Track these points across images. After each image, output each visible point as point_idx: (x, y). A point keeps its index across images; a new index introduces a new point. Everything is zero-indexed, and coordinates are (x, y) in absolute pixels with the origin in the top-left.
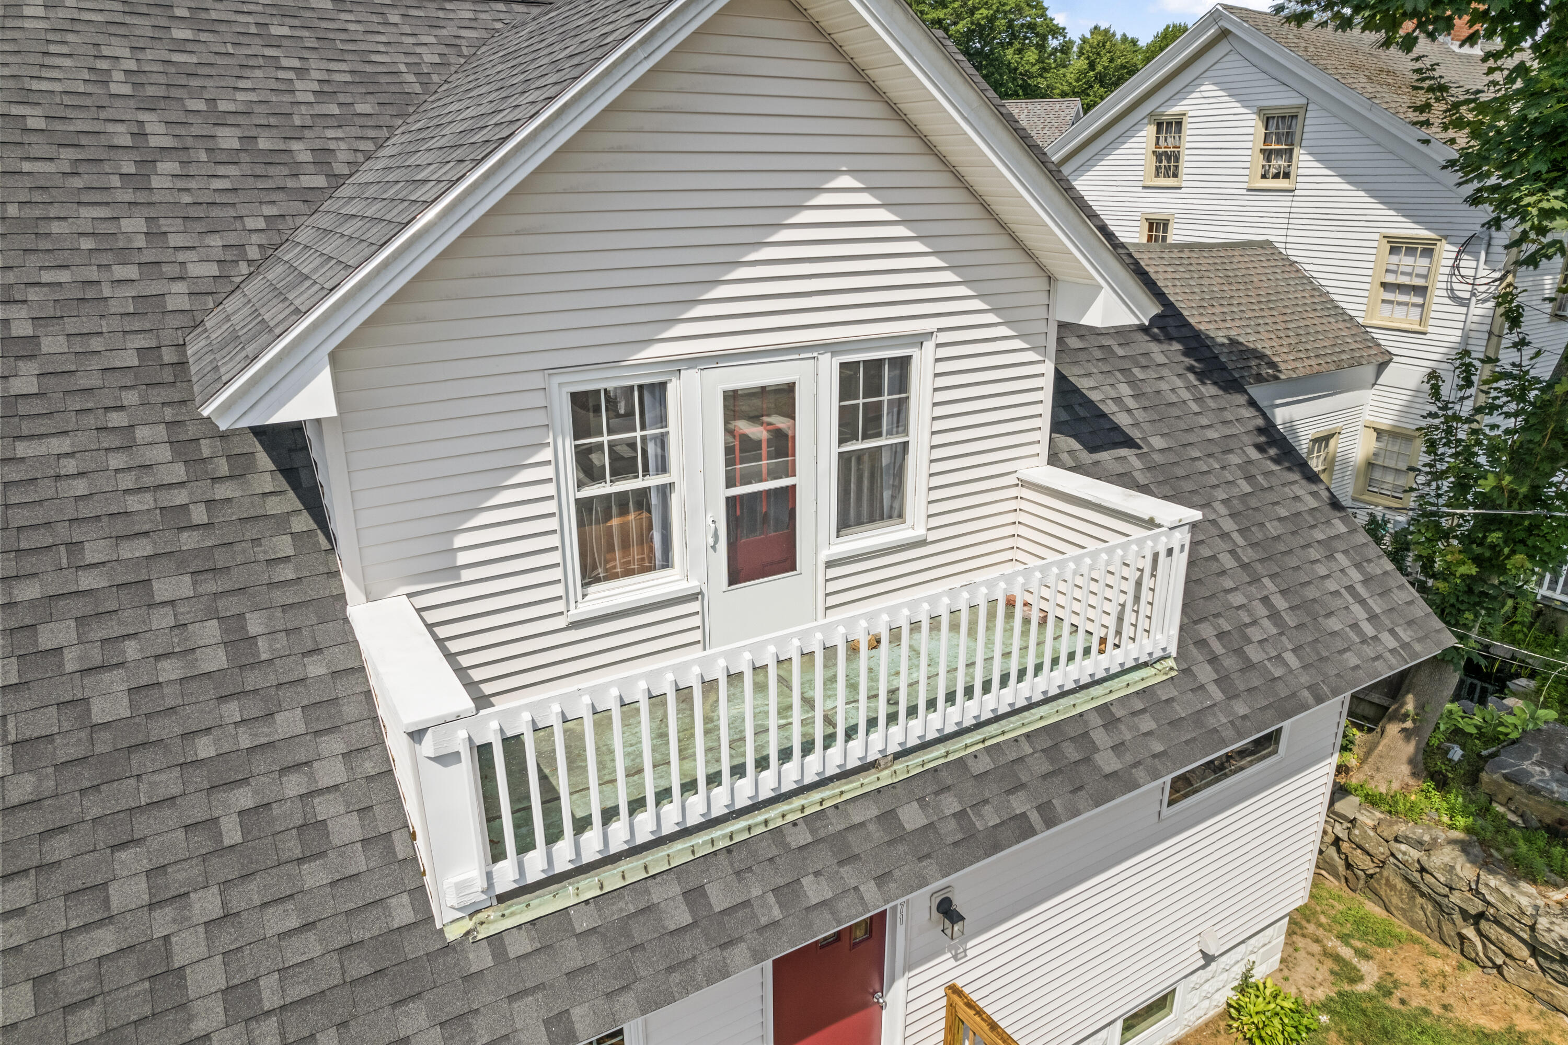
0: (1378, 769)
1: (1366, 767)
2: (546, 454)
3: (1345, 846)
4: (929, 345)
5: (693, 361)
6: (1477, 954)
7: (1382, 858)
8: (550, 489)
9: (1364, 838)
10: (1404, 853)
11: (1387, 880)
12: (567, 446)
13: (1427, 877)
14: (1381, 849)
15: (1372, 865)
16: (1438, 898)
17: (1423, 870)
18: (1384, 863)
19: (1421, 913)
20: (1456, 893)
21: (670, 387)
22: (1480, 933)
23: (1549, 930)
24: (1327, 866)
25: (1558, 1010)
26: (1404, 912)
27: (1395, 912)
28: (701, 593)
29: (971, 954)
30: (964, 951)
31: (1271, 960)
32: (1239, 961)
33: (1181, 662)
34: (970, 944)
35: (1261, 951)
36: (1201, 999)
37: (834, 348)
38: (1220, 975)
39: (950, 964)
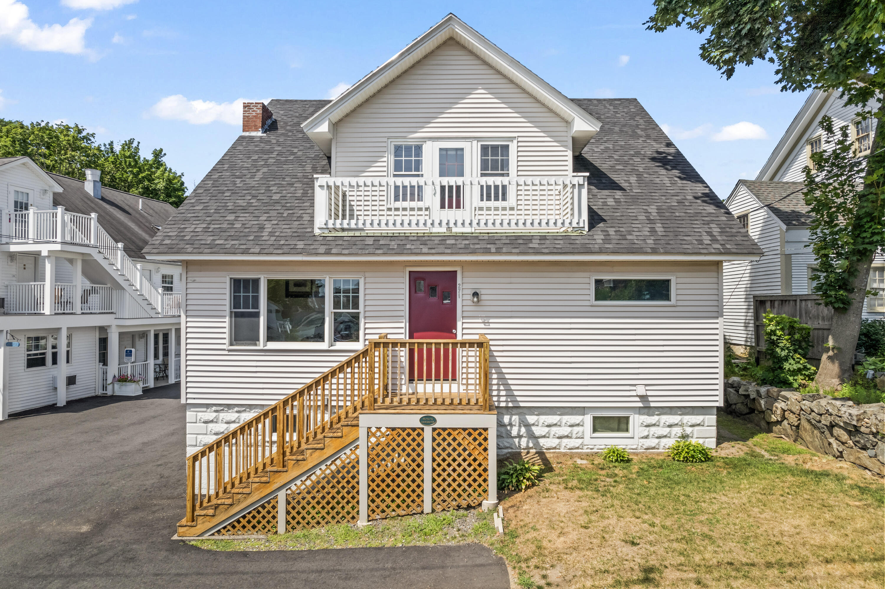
2: (385, 159)
4: (515, 142)
5: (430, 139)
6: (834, 451)
7: (798, 412)
8: (385, 169)
9: (791, 404)
10: (804, 405)
11: (804, 427)
12: (392, 158)
15: (796, 418)
16: (818, 425)
17: (812, 410)
18: (800, 414)
19: (817, 440)
20: (823, 417)
21: (424, 146)
25: (865, 468)
26: (811, 443)
27: (809, 446)
28: (429, 208)
29: (492, 326)
30: (488, 323)
31: (707, 440)
32: (677, 424)
33: (590, 233)
34: (491, 321)
35: (696, 428)
36: (651, 436)
37: (478, 139)
38: (663, 427)
39: (482, 326)
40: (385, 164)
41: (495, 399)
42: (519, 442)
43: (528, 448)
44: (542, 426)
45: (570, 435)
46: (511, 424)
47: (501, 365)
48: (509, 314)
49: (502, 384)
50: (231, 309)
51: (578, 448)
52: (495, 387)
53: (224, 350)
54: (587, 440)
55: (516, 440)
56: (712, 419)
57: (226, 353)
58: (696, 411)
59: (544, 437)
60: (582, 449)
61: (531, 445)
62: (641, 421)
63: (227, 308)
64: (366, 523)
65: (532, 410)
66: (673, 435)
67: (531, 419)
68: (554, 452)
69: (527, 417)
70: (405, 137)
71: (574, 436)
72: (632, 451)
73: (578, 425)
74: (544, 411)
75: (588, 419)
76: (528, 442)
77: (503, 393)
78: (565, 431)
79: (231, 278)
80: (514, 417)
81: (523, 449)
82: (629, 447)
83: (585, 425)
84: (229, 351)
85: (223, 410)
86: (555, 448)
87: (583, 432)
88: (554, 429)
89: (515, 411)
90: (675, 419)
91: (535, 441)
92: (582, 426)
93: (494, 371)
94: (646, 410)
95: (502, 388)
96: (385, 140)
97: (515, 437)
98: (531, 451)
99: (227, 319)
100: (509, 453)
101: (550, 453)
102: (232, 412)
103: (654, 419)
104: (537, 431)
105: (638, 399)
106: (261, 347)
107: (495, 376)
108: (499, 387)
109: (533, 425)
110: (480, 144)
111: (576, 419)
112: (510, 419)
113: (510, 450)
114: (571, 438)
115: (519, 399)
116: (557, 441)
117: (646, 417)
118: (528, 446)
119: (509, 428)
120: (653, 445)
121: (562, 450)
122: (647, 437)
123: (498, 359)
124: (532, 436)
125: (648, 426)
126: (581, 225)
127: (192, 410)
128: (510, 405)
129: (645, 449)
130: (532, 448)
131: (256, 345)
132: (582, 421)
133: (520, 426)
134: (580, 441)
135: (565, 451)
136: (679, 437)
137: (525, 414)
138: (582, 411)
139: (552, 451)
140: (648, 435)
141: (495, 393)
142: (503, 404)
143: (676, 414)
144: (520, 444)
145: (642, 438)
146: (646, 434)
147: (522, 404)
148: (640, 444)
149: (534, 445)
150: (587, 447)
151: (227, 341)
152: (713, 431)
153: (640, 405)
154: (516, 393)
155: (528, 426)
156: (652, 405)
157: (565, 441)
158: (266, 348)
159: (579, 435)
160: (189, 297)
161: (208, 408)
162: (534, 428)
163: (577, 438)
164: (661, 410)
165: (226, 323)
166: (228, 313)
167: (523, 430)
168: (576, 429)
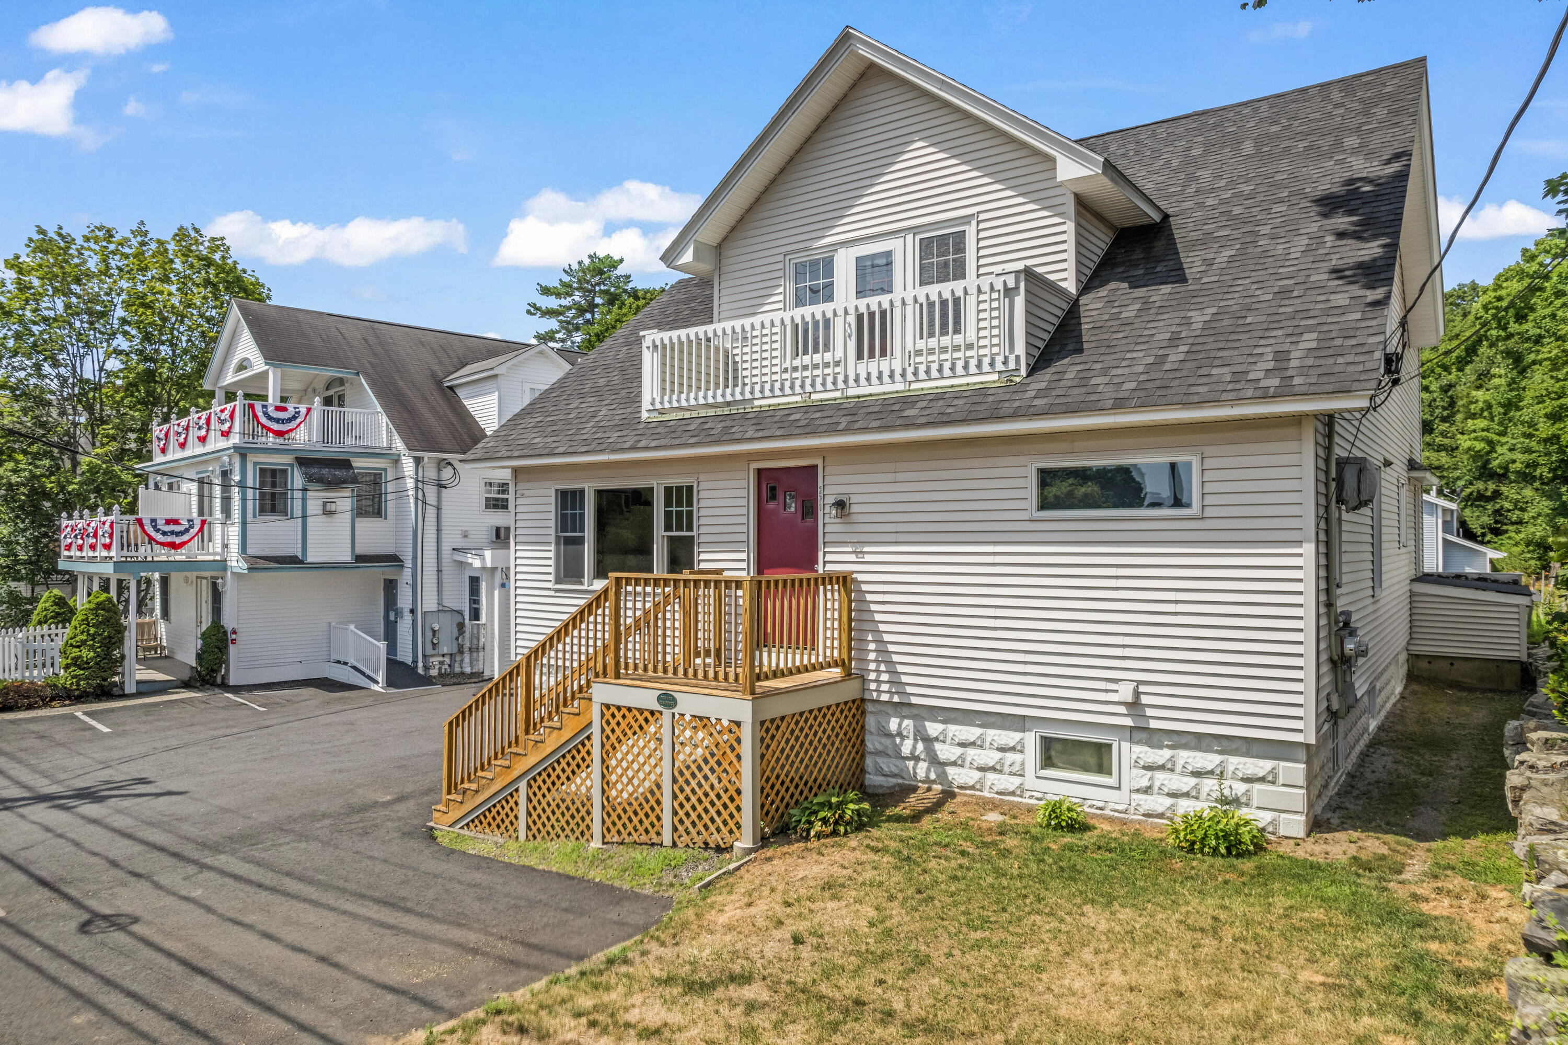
2: (781, 290)
4: (974, 223)
5: (843, 243)
8: (781, 305)
12: (791, 286)
21: (835, 258)
29: (868, 558)
31: (1283, 815)
32: (1211, 772)
33: (1030, 380)
34: (866, 549)
35: (1257, 786)
36: (1156, 788)
37: (914, 230)
38: (1183, 774)
39: (853, 558)
40: (781, 297)
41: (873, 686)
42: (914, 769)
43: (927, 780)
44: (951, 744)
45: (998, 767)
46: (900, 734)
47: (882, 627)
48: (892, 538)
49: (883, 661)
50: (557, 532)
51: (1013, 793)
52: (872, 666)
53: (549, 589)
54: (1030, 781)
55: (911, 764)
56: (1296, 771)
57: (552, 593)
58: (1255, 749)
59: (954, 764)
60: (1021, 796)
61: (933, 776)
62: (1134, 757)
63: (552, 531)
64: (600, 845)
65: (934, 713)
66: (1203, 795)
67: (934, 729)
68: (972, 796)
69: (927, 724)
70: (807, 249)
71: (1007, 769)
72: (1116, 814)
73: (1013, 749)
74: (953, 715)
75: (1031, 740)
76: (928, 770)
77: (885, 677)
78: (990, 757)
79: (557, 490)
80: (906, 722)
81: (923, 782)
82: (1111, 806)
83: (1026, 750)
84: (555, 590)
86: (972, 788)
87: (1023, 764)
88: (971, 752)
89: (906, 711)
90: (1208, 760)
91: (940, 770)
92: (1022, 752)
93: (870, 638)
94: (1143, 735)
95: (883, 667)
96: (781, 258)
97: (907, 758)
98: (935, 786)
99: (553, 547)
100: (899, 785)
101: (965, 795)
103: (1162, 755)
104: (945, 752)
105: (1122, 710)
106: (585, 587)
107: (872, 646)
108: (878, 666)
109: (936, 739)
110: (918, 238)
111: (1010, 737)
112: (900, 725)
113: (900, 781)
114: (1001, 772)
115: (909, 689)
116: (977, 775)
117: (1146, 748)
118: (927, 777)
119: (898, 740)
120: (1160, 810)
121: (986, 794)
122: (1147, 790)
123: (878, 617)
124: (934, 760)
125: (1148, 768)
126: (1012, 365)
128: (896, 699)
129: (1144, 815)
130: (934, 782)
131: (581, 583)
132: (1021, 741)
133: (916, 740)
134: (1017, 781)
135: (992, 795)
136: (1216, 801)
137: (924, 719)
138: (1020, 723)
139: (968, 792)
140: (1150, 787)
141: (872, 676)
142: (885, 697)
143: (1209, 750)
144: (915, 773)
145: (1138, 791)
146: (1145, 783)
147: (914, 700)
148: (1133, 804)
149: (938, 776)
150: (1029, 793)
152: (1298, 797)
153: (1129, 722)
154: (905, 679)
155: (928, 741)
156: (1153, 724)
157: (991, 777)
158: (591, 588)
159: (1016, 768)
160: (519, 517)
162: (938, 746)
163: (1011, 774)
164: (1175, 738)
165: (550, 552)
166: (552, 539)
167: (920, 746)
168: (1010, 757)
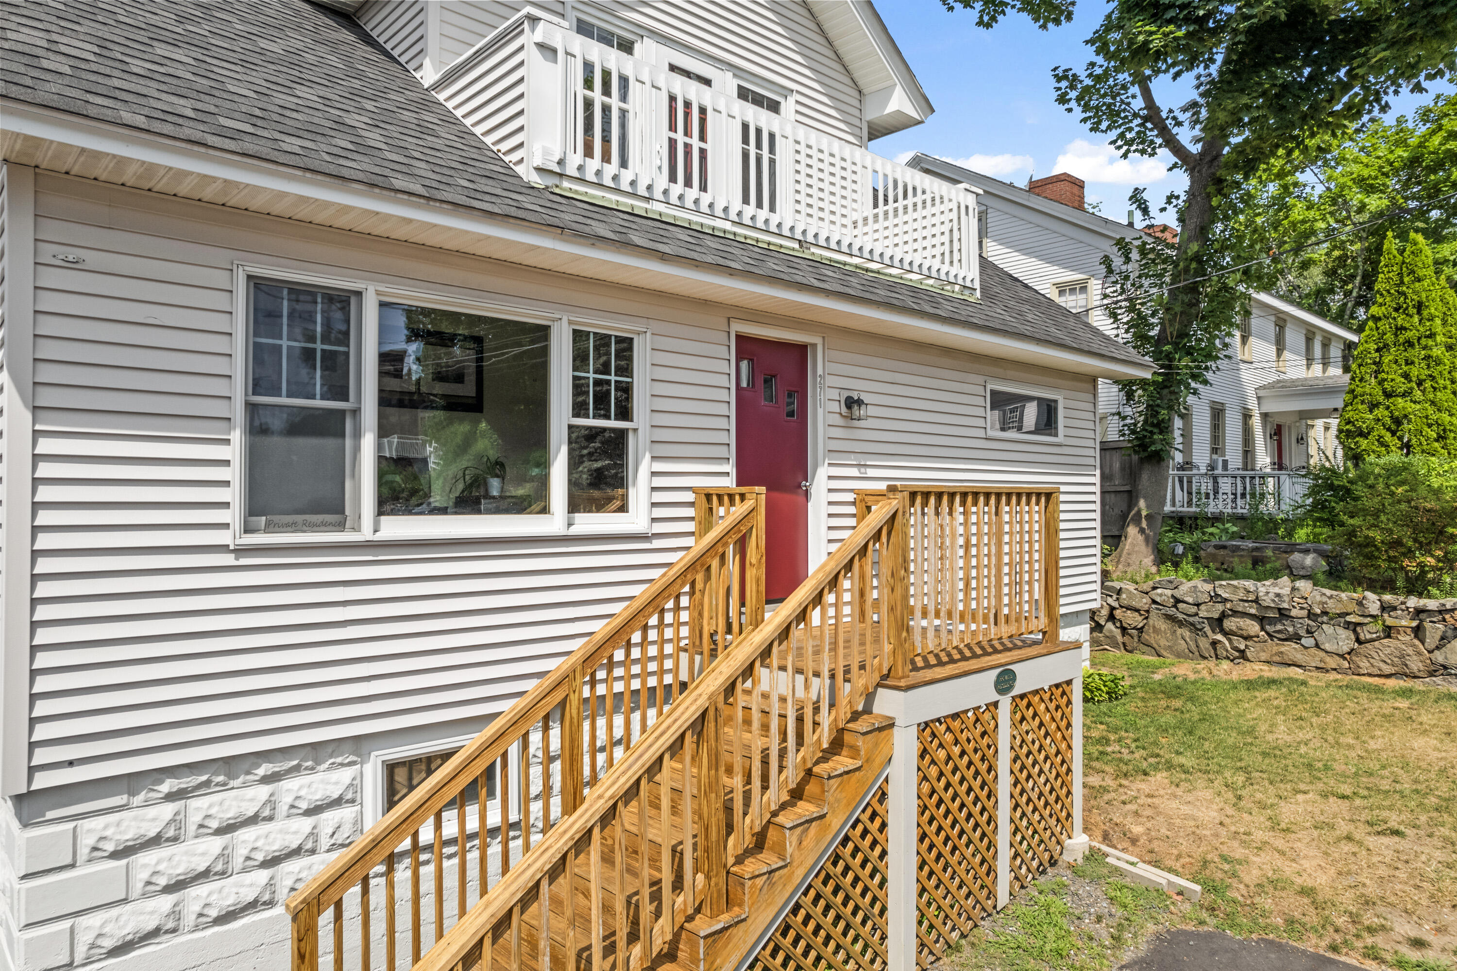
0: (1129, 565)
1: (1120, 566)
3: (1118, 613)
6: (1227, 651)
7: (1146, 607)
9: (1130, 598)
10: (1161, 595)
11: (1154, 627)
13: (1180, 605)
14: (1144, 600)
15: (1140, 618)
16: (1191, 619)
17: (1178, 601)
18: (1148, 611)
19: (1183, 642)
20: (1203, 607)
22: (1225, 633)
23: (1268, 593)
24: (1108, 641)
25: (1289, 665)
26: (1169, 648)
27: (1165, 654)
29: (871, 473)
30: (865, 466)
50: (246, 395)
53: (223, 549)
57: (229, 560)
63: (232, 388)
84: (240, 551)
85: (207, 784)
99: (237, 436)
102: (245, 785)
106: (366, 534)
110: (736, 82)
127: (50, 815)
131: (341, 526)
151: (233, 516)
158: (383, 537)
161: (132, 793)
165: (221, 446)
166: (235, 410)
